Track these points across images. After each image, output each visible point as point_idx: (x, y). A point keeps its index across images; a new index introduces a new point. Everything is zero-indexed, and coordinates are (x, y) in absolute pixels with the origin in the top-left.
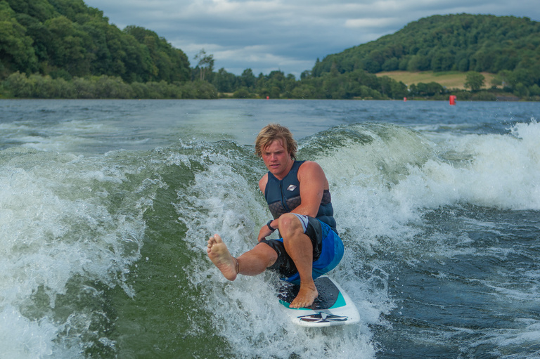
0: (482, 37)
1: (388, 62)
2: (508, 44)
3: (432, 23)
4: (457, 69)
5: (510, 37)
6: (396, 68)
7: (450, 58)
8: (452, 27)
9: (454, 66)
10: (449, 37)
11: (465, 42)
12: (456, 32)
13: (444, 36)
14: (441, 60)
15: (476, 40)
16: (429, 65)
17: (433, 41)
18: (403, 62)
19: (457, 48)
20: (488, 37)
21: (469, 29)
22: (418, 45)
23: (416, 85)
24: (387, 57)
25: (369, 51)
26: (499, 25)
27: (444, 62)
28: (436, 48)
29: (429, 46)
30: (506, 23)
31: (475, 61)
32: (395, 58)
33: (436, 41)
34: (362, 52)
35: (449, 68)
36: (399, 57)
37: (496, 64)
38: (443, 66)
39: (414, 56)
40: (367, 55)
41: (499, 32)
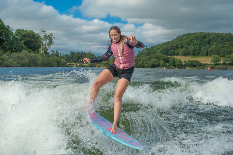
0: (212, 41)
1: (170, 52)
2: (225, 43)
3: (188, 36)
4: (202, 55)
5: (225, 41)
6: (174, 55)
7: (199, 50)
8: (198, 37)
9: (201, 54)
10: (196, 41)
11: (204, 43)
12: (199, 39)
13: (195, 41)
14: (194, 50)
15: (209, 42)
16: (189, 53)
17: (189, 43)
18: (177, 52)
19: (201, 45)
20: (215, 41)
21: (205, 38)
22: (183, 45)
23: (187, 61)
24: (170, 49)
25: (162, 47)
26: (218, 36)
27: (196, 52)
28: (191, 46)
29: (188, 45)
30: (222, 36)
31: (211, 51)
32: (173, 50)
33: (191, 43)
34: (159, 47)
35: (198, 54)
36: (175, 50)
37: (222, 52)
38: (196, 53)
39: (182, 49)
40: (161, 48)
41: (219, 39)
